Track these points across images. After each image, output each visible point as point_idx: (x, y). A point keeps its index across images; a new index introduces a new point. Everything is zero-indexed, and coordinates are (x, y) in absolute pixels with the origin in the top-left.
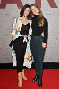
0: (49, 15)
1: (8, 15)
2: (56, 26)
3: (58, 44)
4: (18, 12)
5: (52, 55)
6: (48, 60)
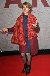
0: (43, 12)
1: (11, 13)
4: (19, 10)
5: (46, 43)
6: (43, 47)
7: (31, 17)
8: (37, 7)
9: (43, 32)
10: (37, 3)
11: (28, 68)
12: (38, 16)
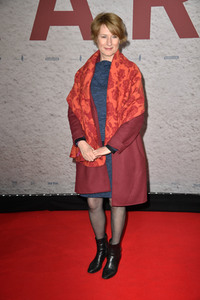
0: (173, 57)
1: (54, 59)
2: (192, 91)
3: (197, 143)
4: (83, 50)
5: (179, 172)
6: (168, 186)
7: (122, 67)
8: (148, 38)
9: (170, 131)
10: (152, 21)
11: (112, 257)
12: (151, 70)
